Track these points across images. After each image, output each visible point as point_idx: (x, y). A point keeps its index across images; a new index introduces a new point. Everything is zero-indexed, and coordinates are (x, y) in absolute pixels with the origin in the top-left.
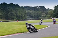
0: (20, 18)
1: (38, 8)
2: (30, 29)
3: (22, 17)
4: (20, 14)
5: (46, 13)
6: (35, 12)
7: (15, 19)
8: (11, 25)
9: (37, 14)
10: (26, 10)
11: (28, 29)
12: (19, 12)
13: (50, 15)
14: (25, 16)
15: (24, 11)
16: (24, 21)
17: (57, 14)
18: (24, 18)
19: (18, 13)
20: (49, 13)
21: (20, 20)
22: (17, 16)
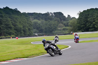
0: (21, 33)
1: (52, 16)
2: (51, 50)
3: (24, 31)
4: (22, 26)
5: (64, 25)
6: (47, 22)
7: (13, 34)
8: (6, 45)
9: (50, 25)
10: (31, 19)
11: (46, 49)
12: (20, 23)
13: (71, 28)
14: (29, 29)
15: (28, 20)
16: (26, 38)
17: (83, 26)
18: (28, 33)
19: (18, 24)
20: (69, 24)
21: (21, 36)
22: (15, 29)
